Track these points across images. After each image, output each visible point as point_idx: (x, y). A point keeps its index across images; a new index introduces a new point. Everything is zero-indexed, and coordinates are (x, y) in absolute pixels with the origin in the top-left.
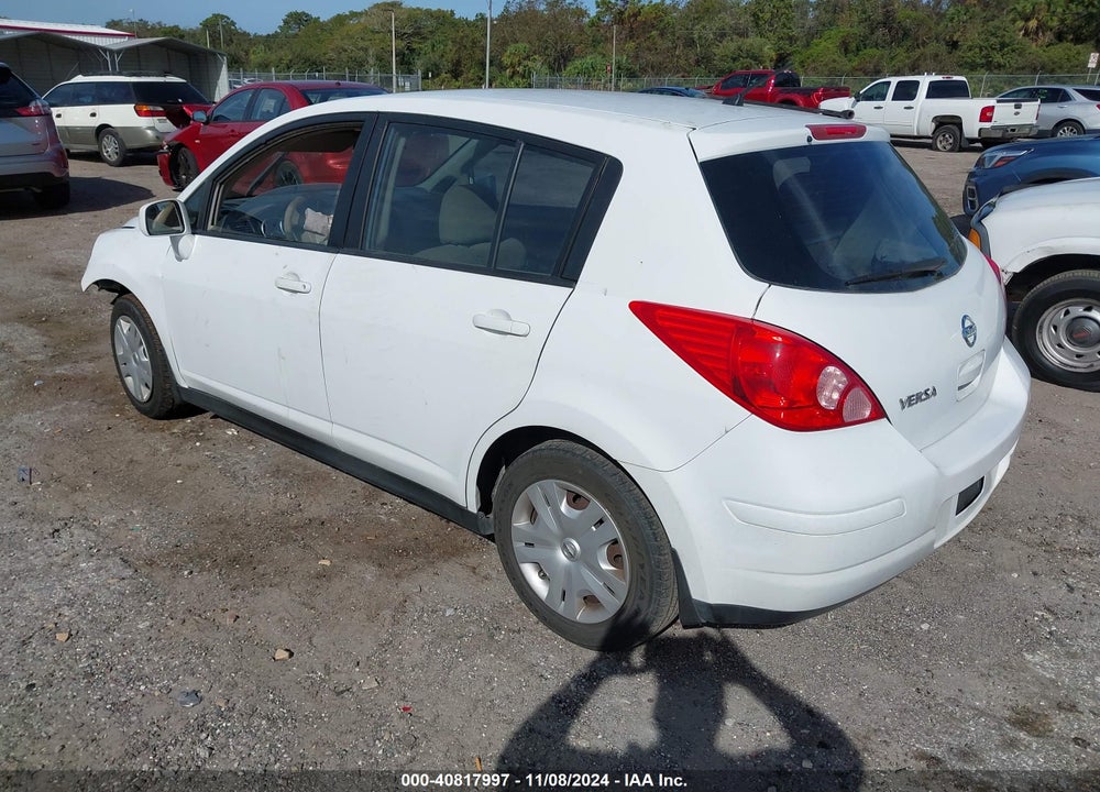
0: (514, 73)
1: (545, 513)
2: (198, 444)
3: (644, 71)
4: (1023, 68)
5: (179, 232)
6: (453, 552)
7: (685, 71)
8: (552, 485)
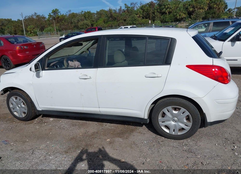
0: (31, 33)
1: (168, 114)
2: (46, 124)
3: (62, 30)
4: (138, 24)
5: (39, 70)
6: (132, 131)
7: (72, 29)
8: (170, 108)
